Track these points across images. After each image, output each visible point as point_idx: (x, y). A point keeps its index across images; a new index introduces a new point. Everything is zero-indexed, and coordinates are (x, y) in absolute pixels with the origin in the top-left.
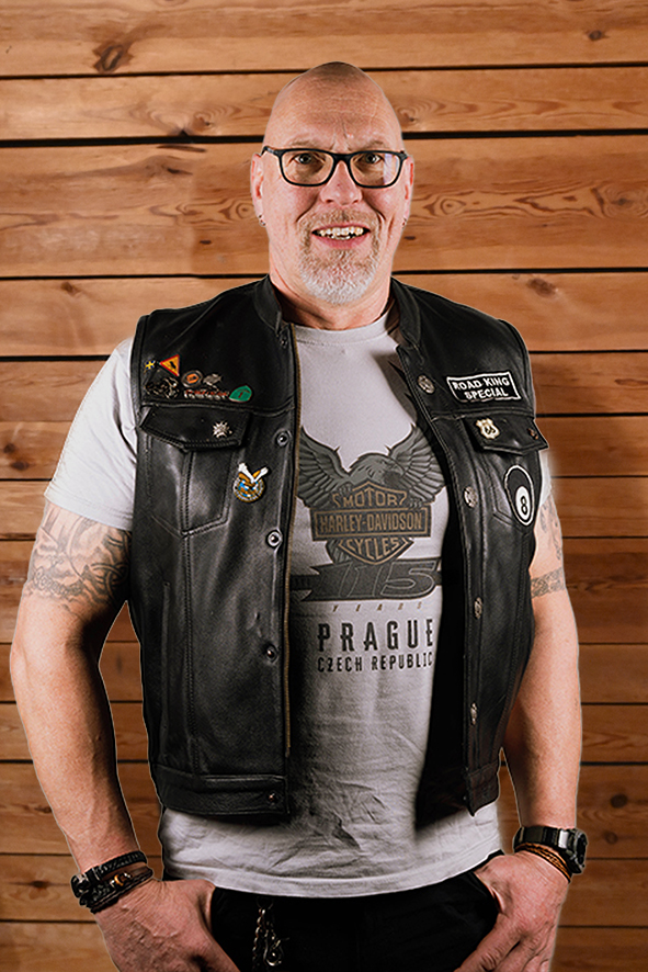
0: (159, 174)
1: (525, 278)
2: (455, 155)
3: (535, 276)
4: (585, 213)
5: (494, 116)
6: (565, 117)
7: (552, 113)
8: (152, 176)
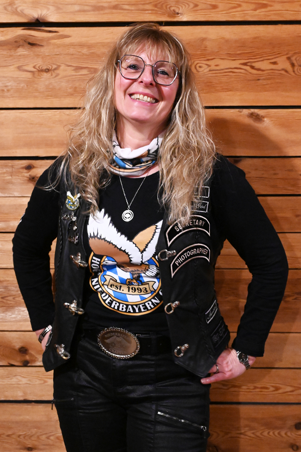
0: (23, 46)
1: (246, 111)
2: (204, 36)
3: (252, 110)
4: (283, 72)
5: (228, 12)
6: (272, 12)
7: (263, 10)
8: (18, 47)
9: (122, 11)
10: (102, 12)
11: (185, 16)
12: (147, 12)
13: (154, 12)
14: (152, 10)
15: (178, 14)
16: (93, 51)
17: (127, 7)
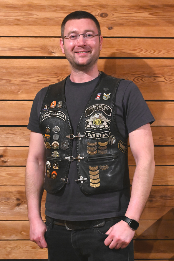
9: (24, 51)
10: (14, 51)
11: (57, 54)
12: (37, 52)
13: (41, 52)
14: (40, 51)
15: (53, 53)
16: (8, 71)
17: (26, 49)
